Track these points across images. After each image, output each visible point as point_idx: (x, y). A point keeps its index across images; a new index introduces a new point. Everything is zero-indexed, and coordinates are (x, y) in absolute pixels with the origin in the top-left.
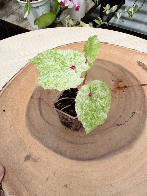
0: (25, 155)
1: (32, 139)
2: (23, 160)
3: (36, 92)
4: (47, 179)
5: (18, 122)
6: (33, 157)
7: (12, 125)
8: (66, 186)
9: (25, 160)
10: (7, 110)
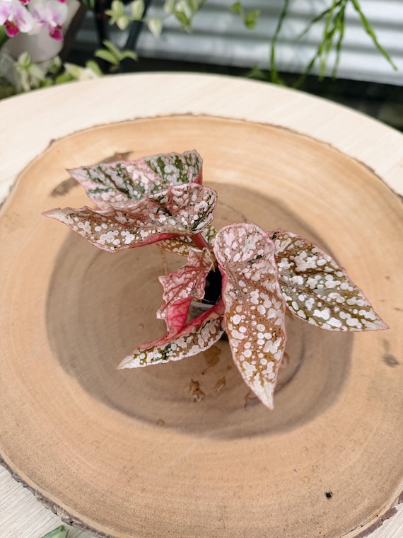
0: (388, 369)
1: (354, 371)
2: (399, 367)
3: (230, 428)
4: (398, 309)
5: (337, 431)
6: (382, 350)
7: (351, 441)
8: (388, 278)
9: (396, 363)
10: (322, 489)
